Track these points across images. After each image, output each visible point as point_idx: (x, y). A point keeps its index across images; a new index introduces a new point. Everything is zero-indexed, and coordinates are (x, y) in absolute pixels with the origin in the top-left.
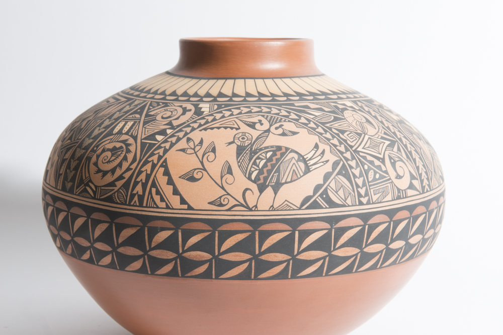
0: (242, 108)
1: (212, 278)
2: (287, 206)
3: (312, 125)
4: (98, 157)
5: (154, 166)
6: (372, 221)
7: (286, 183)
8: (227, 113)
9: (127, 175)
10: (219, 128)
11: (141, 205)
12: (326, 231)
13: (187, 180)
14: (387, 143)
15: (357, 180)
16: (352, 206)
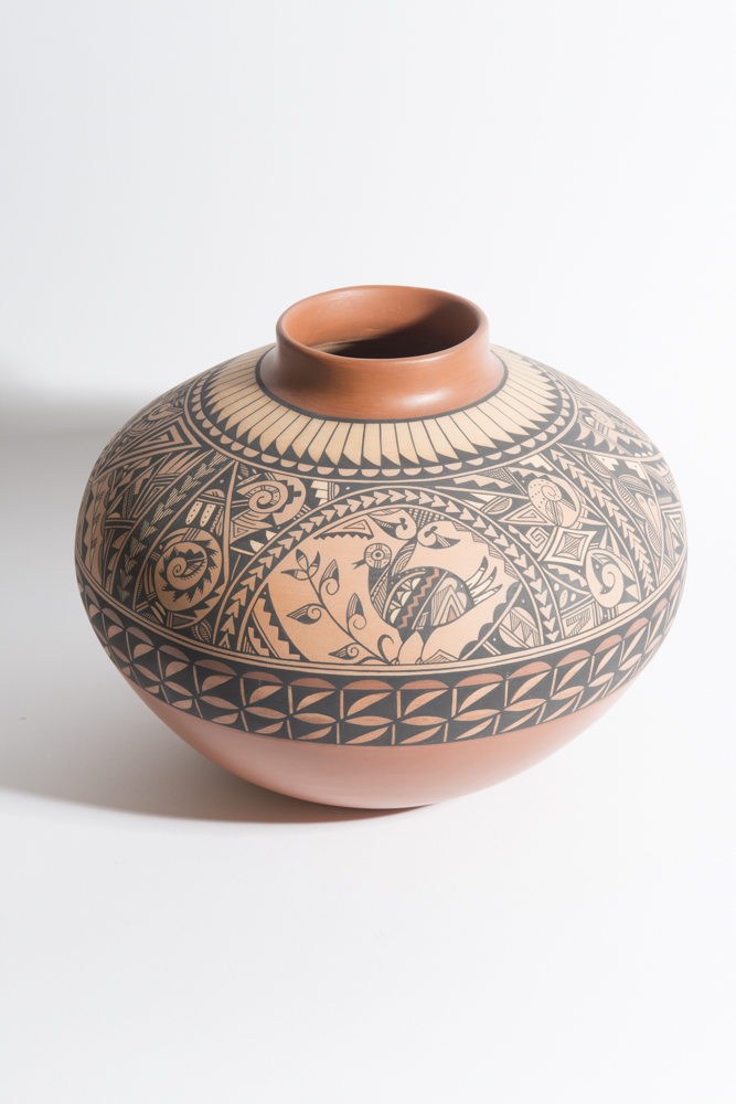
0: (376, 494)
1: (335, 743)
2: (441, 657)
3: (480, 523)
4: (167, 563)
5: (250, 595)
6: (563, 663)
7: (440, 625)
8: (355, 504)
9: (212, 603)
10: (342, 534)
11: (233, 648)
12: (496, 685)
13: (298, 620)
14: (592, 534)
15: (542, 609)
16: (535, 647)
